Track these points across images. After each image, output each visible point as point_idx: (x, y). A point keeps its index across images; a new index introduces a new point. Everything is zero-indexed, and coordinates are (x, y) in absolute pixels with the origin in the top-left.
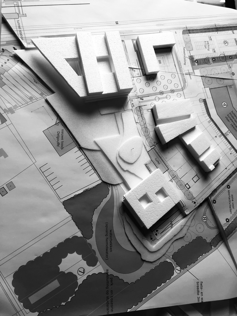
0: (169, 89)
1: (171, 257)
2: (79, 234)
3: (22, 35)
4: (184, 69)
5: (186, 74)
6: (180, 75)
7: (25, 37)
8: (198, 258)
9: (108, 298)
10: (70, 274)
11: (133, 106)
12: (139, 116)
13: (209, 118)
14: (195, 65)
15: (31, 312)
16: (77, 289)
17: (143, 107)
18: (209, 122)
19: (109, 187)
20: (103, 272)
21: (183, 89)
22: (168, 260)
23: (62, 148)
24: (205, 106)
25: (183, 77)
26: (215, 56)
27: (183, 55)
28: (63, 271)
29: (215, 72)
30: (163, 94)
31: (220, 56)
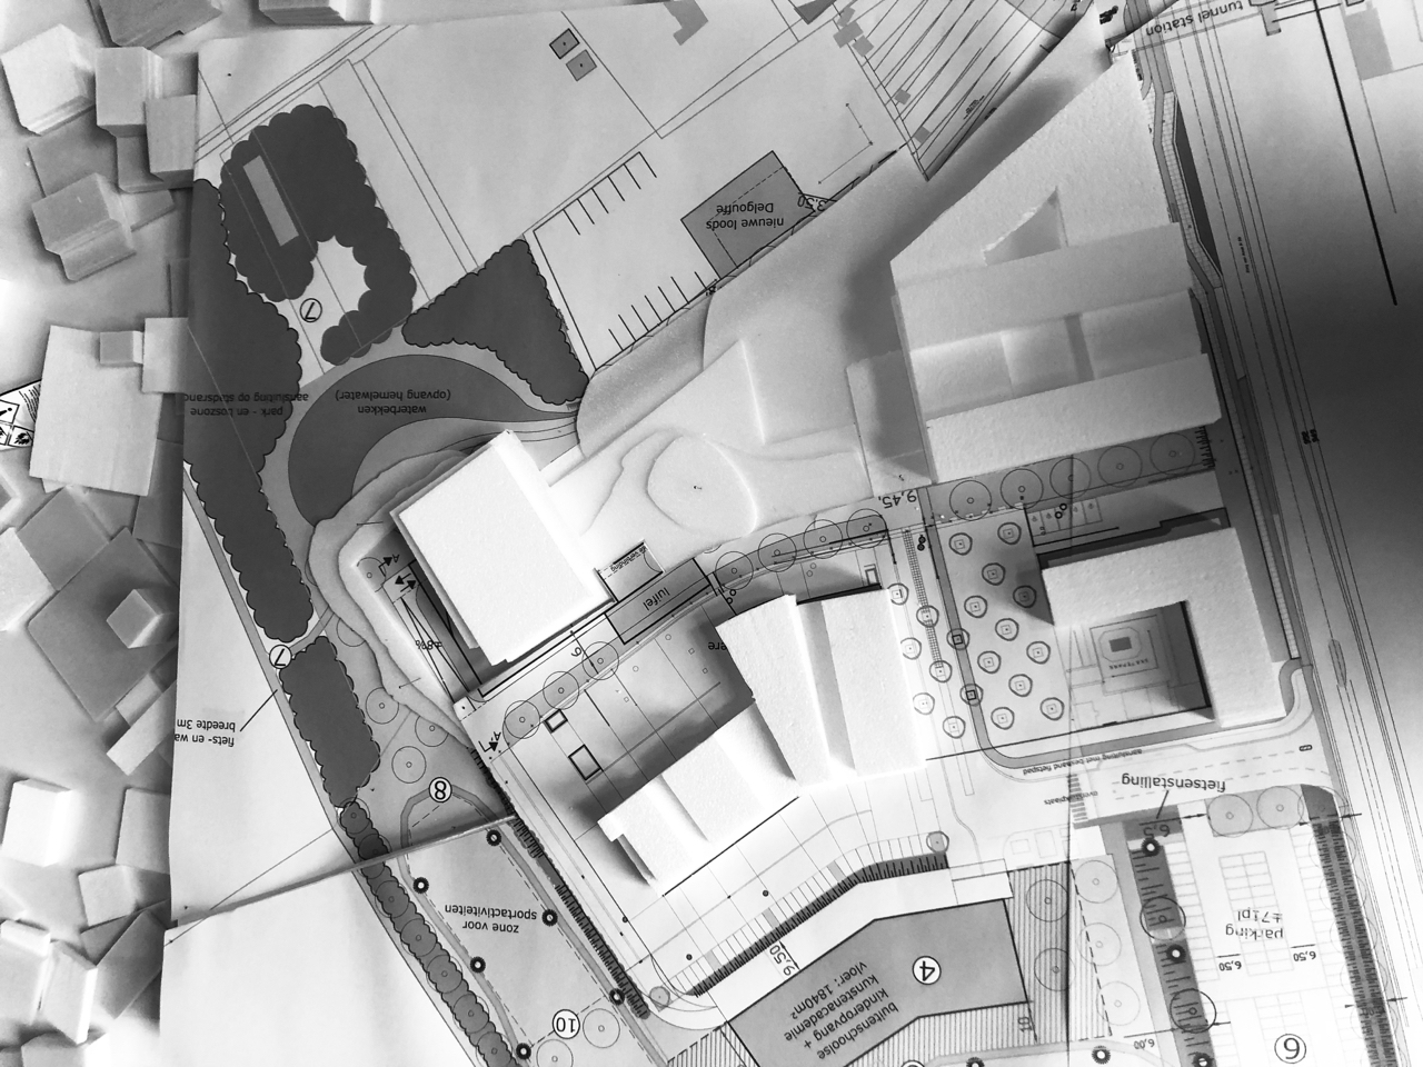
0: (981, 678)
1: (323, 634)
2: (420, 301)
3: (1170, 29)
4: (1098, 769)
5: (1069, 776)
6: (1062, 743)
7: (1162, 42)
8: (308, 743)
9: (230, 398)
10: (308, 275)
11: (887, 501)
12: (843, 527)
13: (855, 871)
14: (1130, 836)
15: (222, 164)
16: (266, 300)
17: (885, 548)
18: (834, 867)
19: (569, 406)
20: (303, 383)
21: (987, 749)
22: (312, 623)
23: (711, 225)
24: (911, 861)
25: (1052, 757)
26: (1196, 966)
27: (1180, 777)
28: (319, 252)
29: (1100, 945)
30: (954, 646)
31: (1204, 998)
